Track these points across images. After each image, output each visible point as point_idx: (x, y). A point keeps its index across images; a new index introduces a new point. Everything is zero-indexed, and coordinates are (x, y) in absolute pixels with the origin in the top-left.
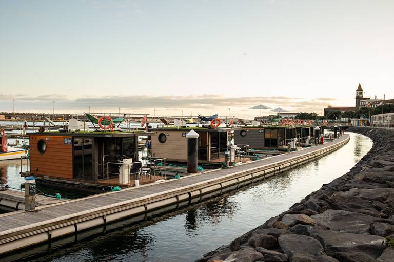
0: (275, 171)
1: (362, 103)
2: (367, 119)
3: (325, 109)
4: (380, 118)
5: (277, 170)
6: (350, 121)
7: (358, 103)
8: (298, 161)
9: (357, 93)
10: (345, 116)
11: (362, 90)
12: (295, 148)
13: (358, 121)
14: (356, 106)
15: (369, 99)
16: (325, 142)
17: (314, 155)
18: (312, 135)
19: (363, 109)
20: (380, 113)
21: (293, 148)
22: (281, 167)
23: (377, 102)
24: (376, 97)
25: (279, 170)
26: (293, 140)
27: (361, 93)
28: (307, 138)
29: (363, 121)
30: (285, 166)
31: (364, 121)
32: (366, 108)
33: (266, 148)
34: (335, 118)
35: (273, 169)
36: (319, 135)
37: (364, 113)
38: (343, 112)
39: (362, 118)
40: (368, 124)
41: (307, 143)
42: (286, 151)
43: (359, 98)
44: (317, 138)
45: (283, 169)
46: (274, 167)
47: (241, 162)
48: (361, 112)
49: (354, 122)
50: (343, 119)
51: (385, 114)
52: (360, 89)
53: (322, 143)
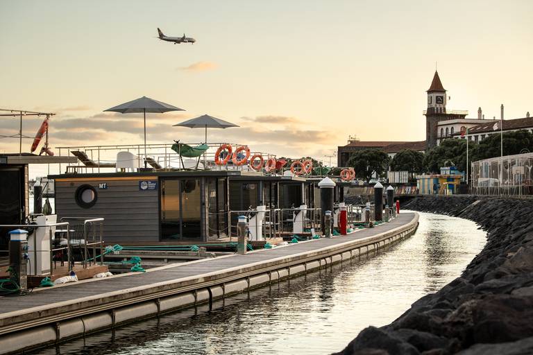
0: (195, 305)
1: (444, 128)
2: (458, 174)
3: (340, 148)
4: (494, 171)
5: (203, 303)
6: (413, 182)
7: (431, 129)
8: (274, 276)
9: (430, 100)
10: (397, 166)
11: (444, 91)
12: (261, 239)
13: (437, 179)
14: (428, 137)
15: (463, 116)
16: (352, 230)
17: (323, 262)
18: (311, 204)
19: (447, 144)
20: (495, 154)
21: (253, 238)
22: (217, 292)
23: (483, 126)
24: (480, 111)
25: (211, 300)
26: (253, 215)
27: (441, 100)
28: (297, 213)
29: (449, 179)
30: (230, 288)
31: (453, 180)
32: (455, 143)
33: (166, 244)
34: (369, 174)
35: (189, 299)
36: (334, 205)
37: (450, 157)
38: (392, 156)
39: (445, 171)
40: (464, 188)
41: (298, 228)
42: (231, 249)
43: (435, 115)
44: (328, 213)
45: (222, 298)
46: (193, 292)
47: (74, 278)
48: (441, 153)
49: (425, 183)
50: (394, 177)
51: (509, 158)
52: (437, 88)
53: (342, 231)
